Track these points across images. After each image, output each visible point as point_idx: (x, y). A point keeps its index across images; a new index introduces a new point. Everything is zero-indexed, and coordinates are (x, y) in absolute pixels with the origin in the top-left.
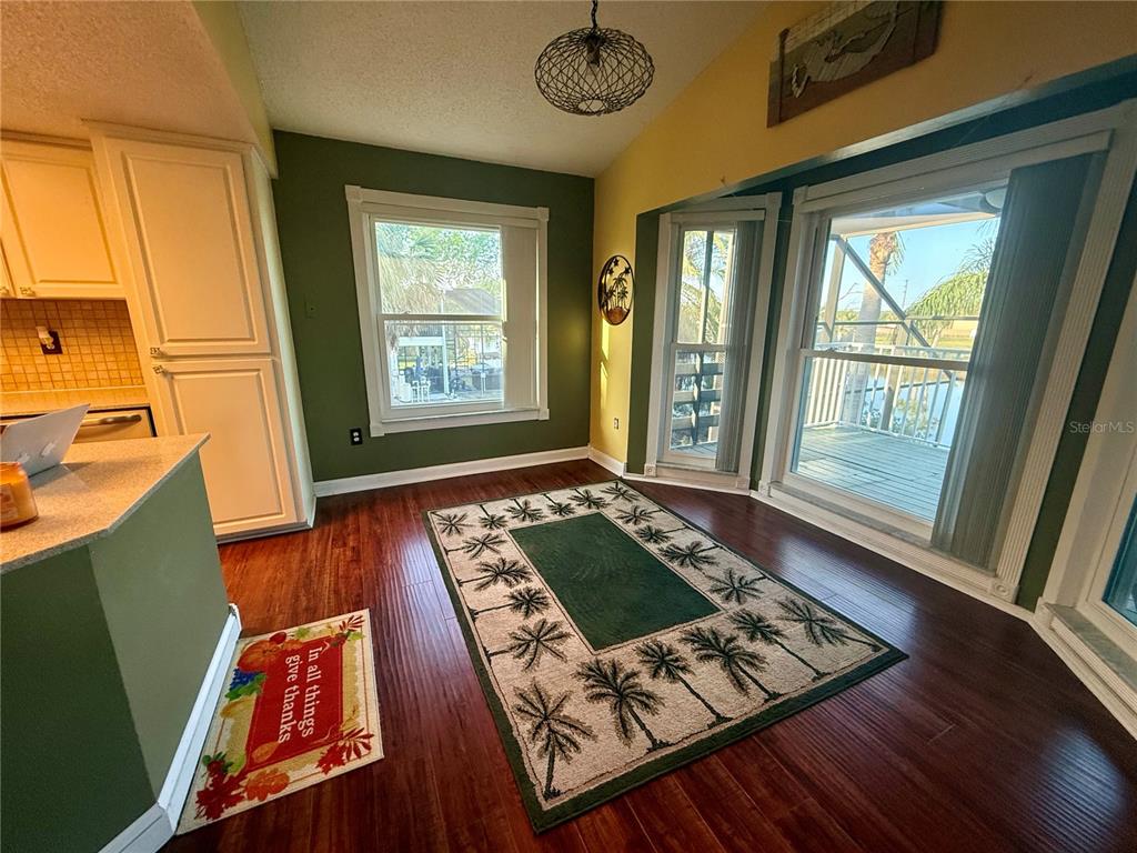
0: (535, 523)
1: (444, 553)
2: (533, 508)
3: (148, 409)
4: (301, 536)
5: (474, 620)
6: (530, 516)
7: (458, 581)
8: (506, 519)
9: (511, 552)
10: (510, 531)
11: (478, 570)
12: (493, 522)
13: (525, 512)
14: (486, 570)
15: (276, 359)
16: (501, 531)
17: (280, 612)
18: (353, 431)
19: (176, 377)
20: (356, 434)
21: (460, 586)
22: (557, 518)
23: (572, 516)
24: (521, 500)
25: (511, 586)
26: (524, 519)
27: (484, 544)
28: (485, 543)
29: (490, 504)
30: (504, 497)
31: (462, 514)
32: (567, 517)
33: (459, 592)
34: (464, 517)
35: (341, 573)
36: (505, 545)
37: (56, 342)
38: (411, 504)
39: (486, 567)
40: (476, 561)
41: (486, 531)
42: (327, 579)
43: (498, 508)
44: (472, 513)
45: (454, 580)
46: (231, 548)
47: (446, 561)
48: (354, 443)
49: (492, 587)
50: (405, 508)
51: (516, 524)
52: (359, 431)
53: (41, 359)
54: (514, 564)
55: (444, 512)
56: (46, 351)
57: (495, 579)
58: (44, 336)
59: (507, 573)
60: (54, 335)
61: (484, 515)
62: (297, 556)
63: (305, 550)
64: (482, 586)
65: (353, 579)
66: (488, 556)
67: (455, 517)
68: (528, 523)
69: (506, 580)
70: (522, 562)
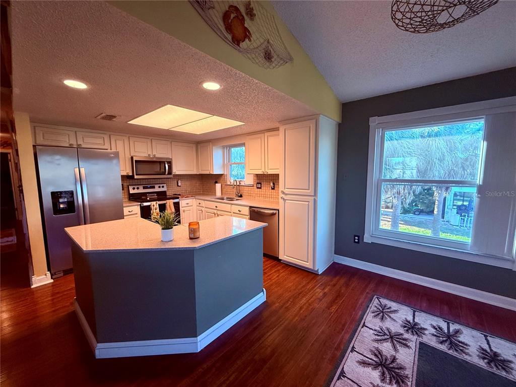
0: (450, 352)
1: (361, 325)
2: (460, 339)
3: (278, 210)
4: (313, 275)
5: (338, 379)
6: (451, 343)
7: (353, 347)
8: (426, 332)
9: (407, 357)
10: (421, 343)
11: (371, 351)
12: (413, 327)
13: (450, 339)
14: (376, 355)
15: (316, 198)
16: (414, 338)
17: (279, 303)
18: (355, 236)
19: (287, 201)
20: (356, 238)
21: (352, 351)
22: (482, 364)
23: (504, 374)
24: (454, 327)
25: (383, 380)
26: (442, 343)
27: (391, 337)
28: (395, 339)
29: (423, 314)
30: (441, 316)
31: (395, 309)
32: (494, 370)
33: (347, 354)
34: (395, 311)
35: (310, 301)
36: (407, 350)
37: (274, 186)
38: (372, 286)
39: (378, 353)
40: (376, 345)
41: (402, 331)
42: (304, 300)
43: (426, 321)
44: (404, 313)
45: (351, 346)
46: (291, 268)
47: (358, 331)
48: (355, 242)
49: (369, 370)
50: (367, 286)
51: (433, 342)
52: (358, 237)
53: (271, 191)
54: (401, 368)
55: (384, 301)
56: (272, 189)
57: (376, 366)
58: (272, 184)
59: (389, 369)
60: (274, 184)
61: (410, 318)
62: (304, 282)
63: (308, 283)
64: (363, 363)
65: (311, 307)
66: (387, 348)
67: (390, 308)
68: (443, 348)
69: (383, 374)
70: (408, 372)
